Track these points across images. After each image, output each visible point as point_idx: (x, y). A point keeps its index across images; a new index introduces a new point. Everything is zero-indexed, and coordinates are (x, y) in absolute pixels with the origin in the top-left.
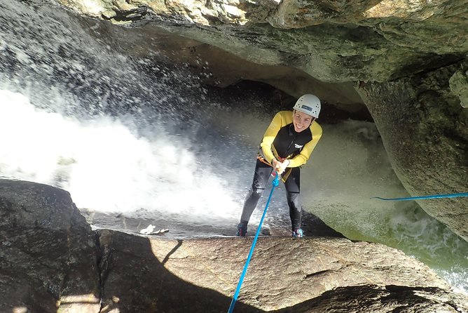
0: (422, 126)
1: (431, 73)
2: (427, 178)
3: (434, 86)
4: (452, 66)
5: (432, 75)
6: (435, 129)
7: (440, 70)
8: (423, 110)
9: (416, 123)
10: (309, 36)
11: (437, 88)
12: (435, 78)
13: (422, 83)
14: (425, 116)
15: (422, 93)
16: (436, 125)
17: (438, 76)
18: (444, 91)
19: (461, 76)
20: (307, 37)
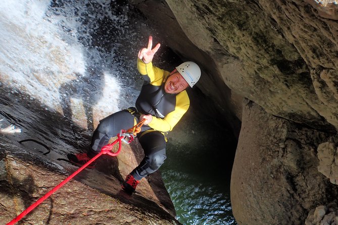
0: (275, 161)
1: (306, 129)
2: (252, 196)
3: (302, 139)
4: (324, 133)
5: (306, 131)
6: (283, 169)
7: (313, 131)
8: (284, 151)
9: (273, 157)
10: (250, 42)
11: (302, 141)
12: (307, 134)
13: (295, 132)
14: (282, 156)
15: (291, 139)
16: (285, 167)
17: (308, 134)
18: (306, 148)
19: (332, 148)
20: (248, 41)
